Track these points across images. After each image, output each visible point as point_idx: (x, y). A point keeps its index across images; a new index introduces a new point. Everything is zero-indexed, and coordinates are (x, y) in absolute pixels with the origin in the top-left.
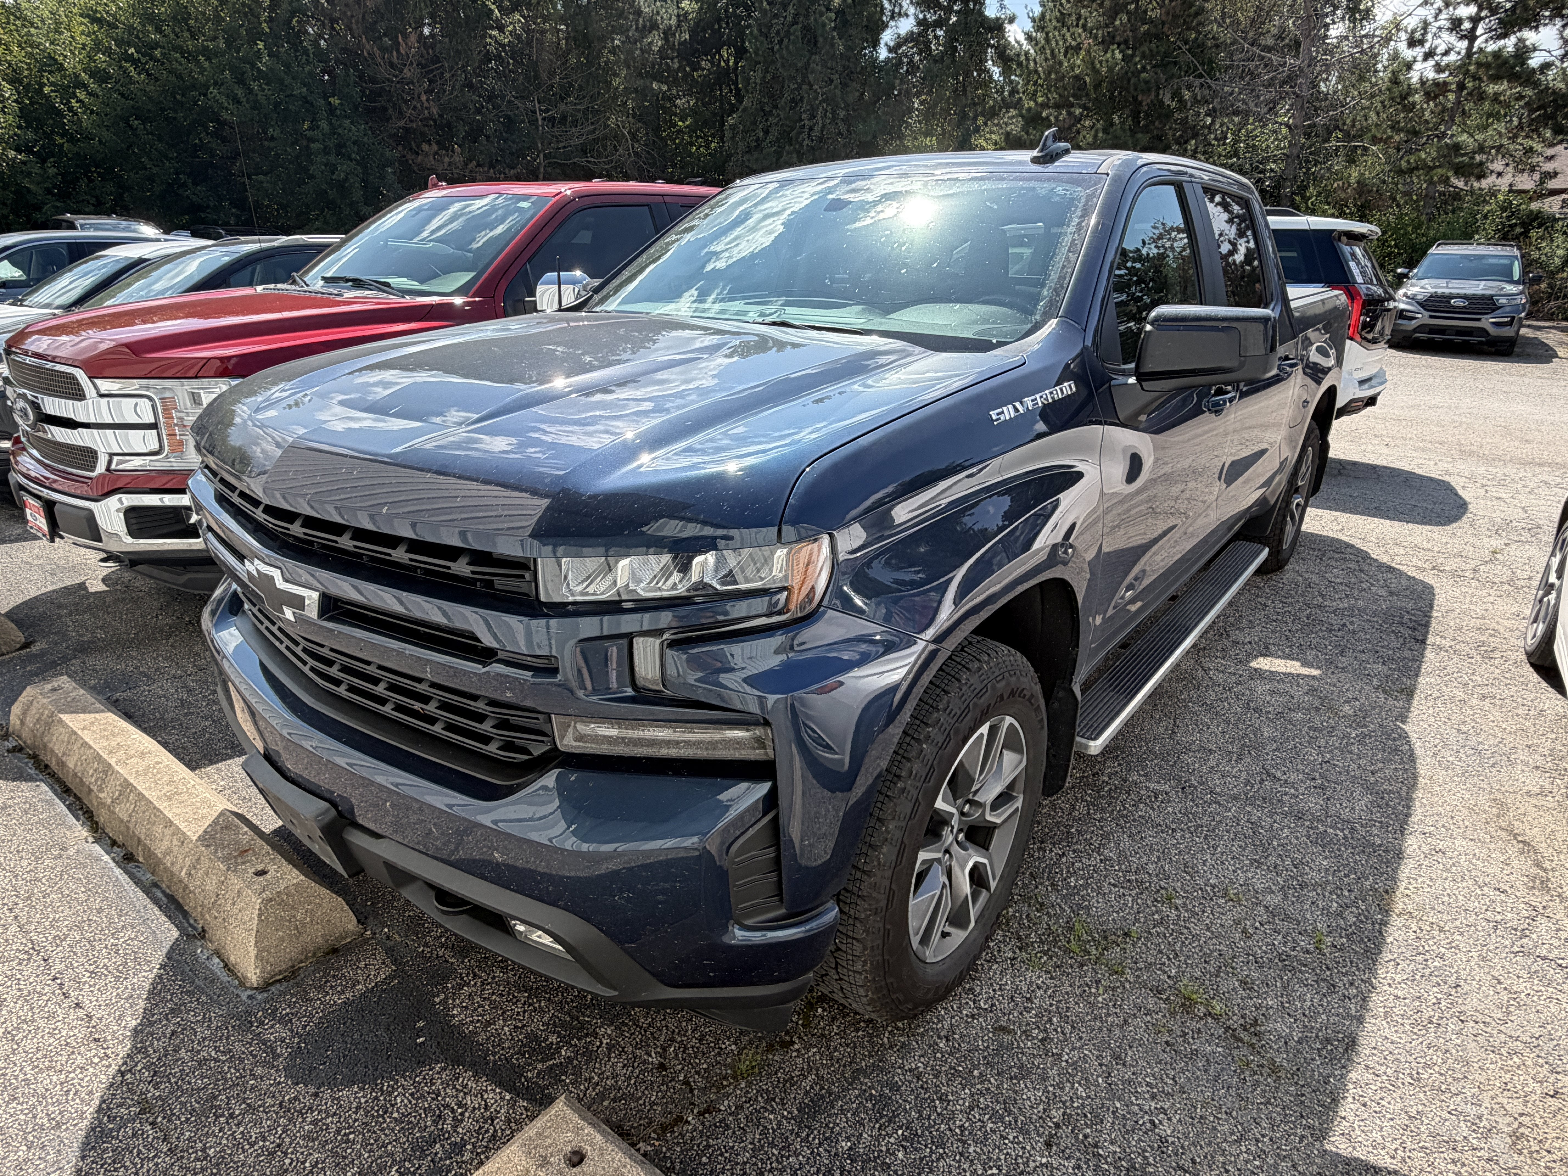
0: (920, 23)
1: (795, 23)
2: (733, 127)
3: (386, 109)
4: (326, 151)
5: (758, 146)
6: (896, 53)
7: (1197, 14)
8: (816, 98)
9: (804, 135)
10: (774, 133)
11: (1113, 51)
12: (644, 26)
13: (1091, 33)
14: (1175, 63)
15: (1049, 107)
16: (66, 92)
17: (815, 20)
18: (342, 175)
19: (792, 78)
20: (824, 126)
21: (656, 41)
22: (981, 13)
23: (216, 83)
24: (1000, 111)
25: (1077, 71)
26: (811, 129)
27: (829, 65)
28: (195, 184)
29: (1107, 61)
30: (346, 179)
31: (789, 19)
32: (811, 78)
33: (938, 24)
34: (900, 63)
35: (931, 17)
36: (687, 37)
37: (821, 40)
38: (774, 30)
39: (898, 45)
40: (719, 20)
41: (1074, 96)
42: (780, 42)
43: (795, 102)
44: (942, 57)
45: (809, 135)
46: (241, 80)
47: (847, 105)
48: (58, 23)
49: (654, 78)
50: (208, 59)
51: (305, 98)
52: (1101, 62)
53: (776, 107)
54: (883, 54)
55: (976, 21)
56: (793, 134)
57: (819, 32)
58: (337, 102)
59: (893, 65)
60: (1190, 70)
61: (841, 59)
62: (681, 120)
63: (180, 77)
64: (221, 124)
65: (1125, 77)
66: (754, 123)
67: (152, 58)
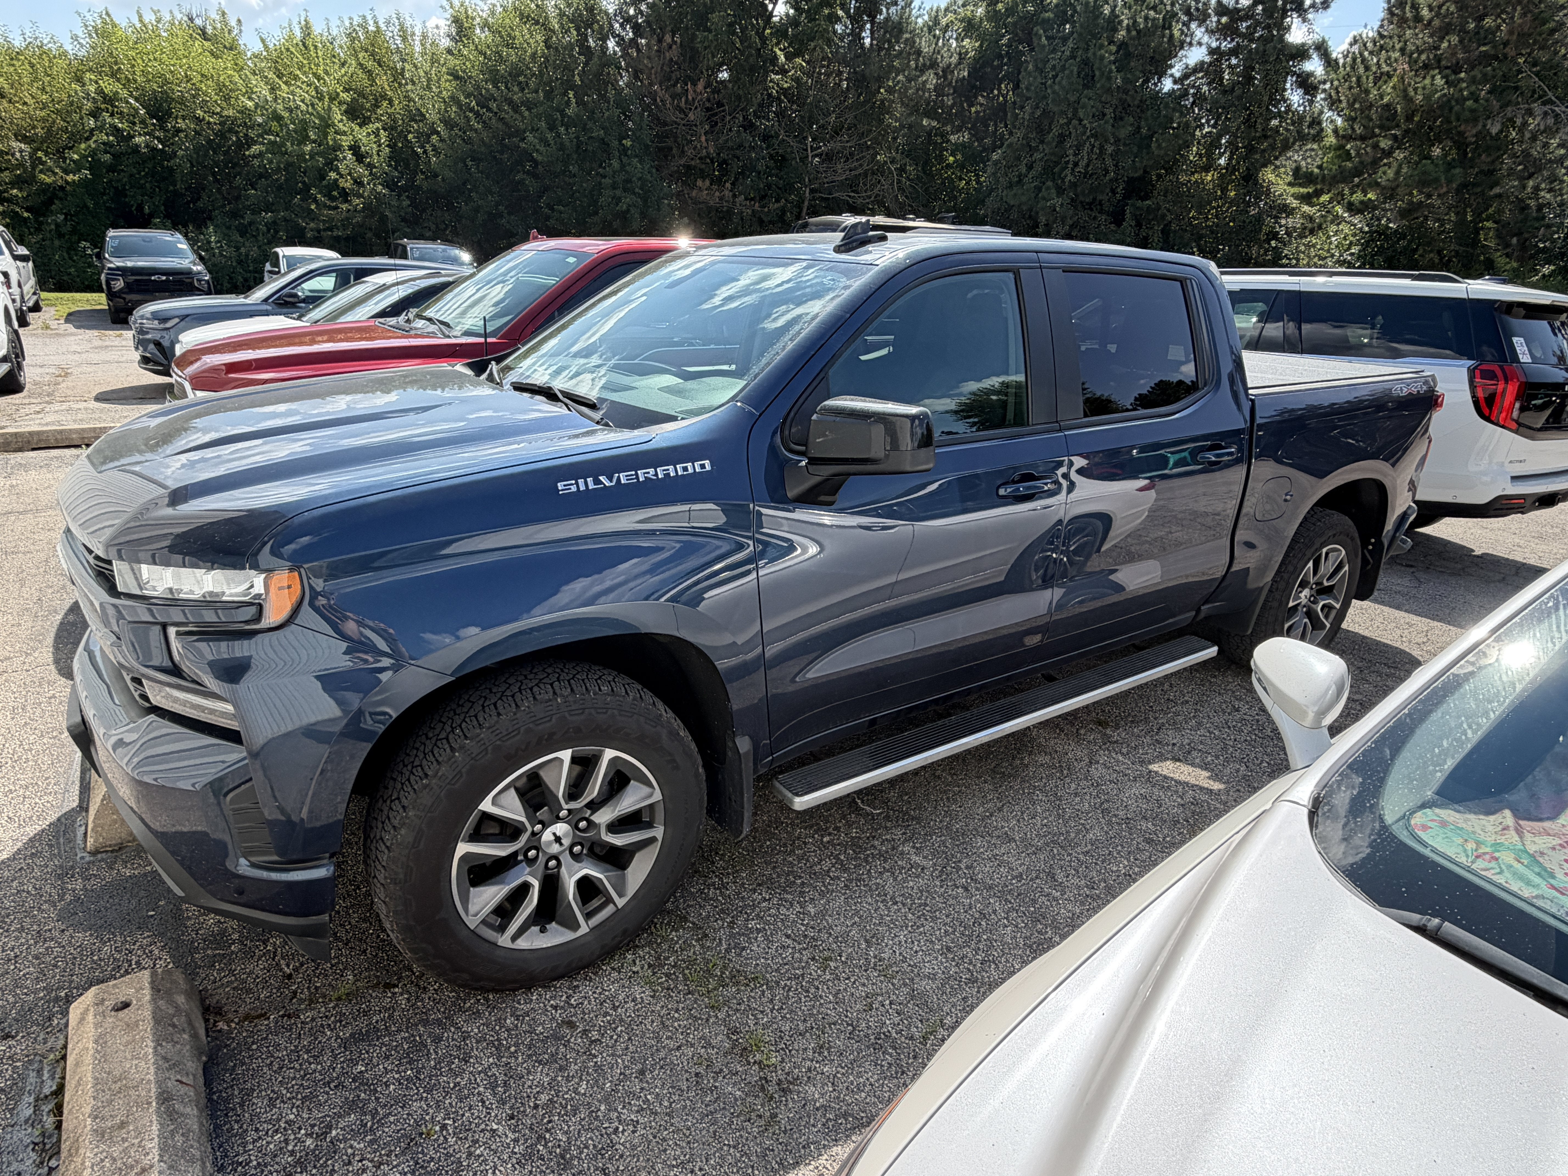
0: (1212, 52)
1: (1073, 57)
2: (996, 163)
3: (671, 149)
4: (614, 187)
5: (1020, 181)
6: (1183, 85)
7: (1553, 31)
8: (1084, 133)
9: (1068, 172)
10: (1038, 168)
11: (1433, 77)
12: (924, 65)
13: (1410, 56)
14: (1516, 88)
15: (1355, 139)
16: (424, 137)
17: (1094, 54)
18: (625, 207)
19: (1064, 113)
20: (1090, 161)
21: (931, 79)
22: (1281, 39)
23: (533, 129)
24: (1294, 144)
25: (1386, 100)
26: (1076, 164)
27: (1103, 99)
28: (509, 214)
29: (1424, 88)
30: (628, 211)
31: (1068, 53)
32: (1081, 114)
33: (1234, 52)
34: (1185, 94)
35: (1226, 45)
36: (966, 74)
37: (1097, 73)
38: (1049, 66)
39: (1186, 76)
40: (1000, 57)
41: (1381, 127)
42: (1055, 77)
43: (1062, 138)
44: (1233, 88)
45: (1073, 169)
46: (552, 128)
47: (1117, 141)
48: (429, 80)
49: (927, 114)
50: (529, 109)
51: (603, 139)
52: (1416, 89)
53: (1042, 142)
54: (1168, 85)
55: (1275, 48)
56: (1056, 170)
57: (1096, 66)
58: (629, 143)
59: (1176, 97)
60: (1535, 95)
61: (1118, 92)
62: (951, 155)
63: (506, 124)
64: (536, 162)
65: (1446, 104)
66: (1018, 158)
67: (489, 110)
